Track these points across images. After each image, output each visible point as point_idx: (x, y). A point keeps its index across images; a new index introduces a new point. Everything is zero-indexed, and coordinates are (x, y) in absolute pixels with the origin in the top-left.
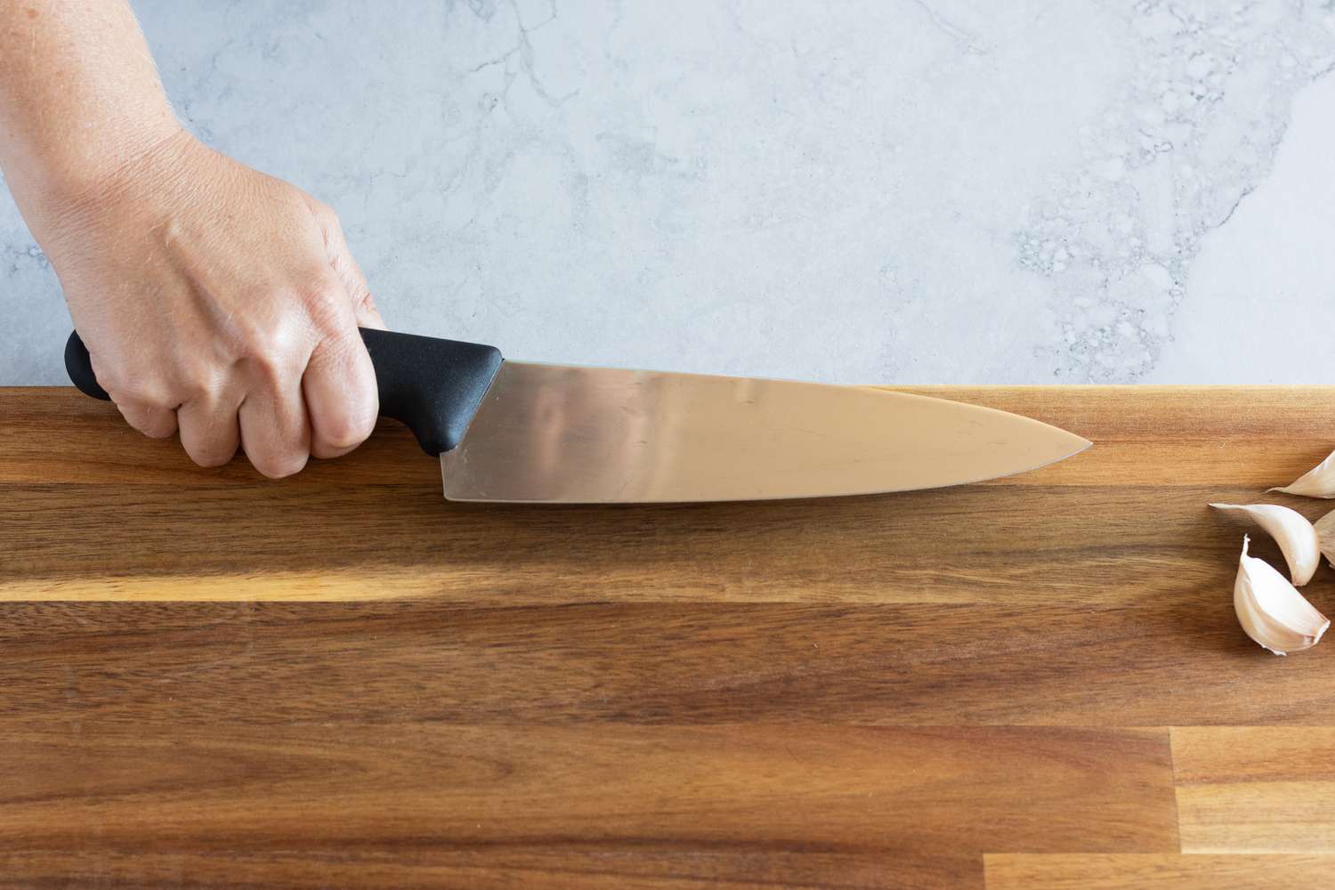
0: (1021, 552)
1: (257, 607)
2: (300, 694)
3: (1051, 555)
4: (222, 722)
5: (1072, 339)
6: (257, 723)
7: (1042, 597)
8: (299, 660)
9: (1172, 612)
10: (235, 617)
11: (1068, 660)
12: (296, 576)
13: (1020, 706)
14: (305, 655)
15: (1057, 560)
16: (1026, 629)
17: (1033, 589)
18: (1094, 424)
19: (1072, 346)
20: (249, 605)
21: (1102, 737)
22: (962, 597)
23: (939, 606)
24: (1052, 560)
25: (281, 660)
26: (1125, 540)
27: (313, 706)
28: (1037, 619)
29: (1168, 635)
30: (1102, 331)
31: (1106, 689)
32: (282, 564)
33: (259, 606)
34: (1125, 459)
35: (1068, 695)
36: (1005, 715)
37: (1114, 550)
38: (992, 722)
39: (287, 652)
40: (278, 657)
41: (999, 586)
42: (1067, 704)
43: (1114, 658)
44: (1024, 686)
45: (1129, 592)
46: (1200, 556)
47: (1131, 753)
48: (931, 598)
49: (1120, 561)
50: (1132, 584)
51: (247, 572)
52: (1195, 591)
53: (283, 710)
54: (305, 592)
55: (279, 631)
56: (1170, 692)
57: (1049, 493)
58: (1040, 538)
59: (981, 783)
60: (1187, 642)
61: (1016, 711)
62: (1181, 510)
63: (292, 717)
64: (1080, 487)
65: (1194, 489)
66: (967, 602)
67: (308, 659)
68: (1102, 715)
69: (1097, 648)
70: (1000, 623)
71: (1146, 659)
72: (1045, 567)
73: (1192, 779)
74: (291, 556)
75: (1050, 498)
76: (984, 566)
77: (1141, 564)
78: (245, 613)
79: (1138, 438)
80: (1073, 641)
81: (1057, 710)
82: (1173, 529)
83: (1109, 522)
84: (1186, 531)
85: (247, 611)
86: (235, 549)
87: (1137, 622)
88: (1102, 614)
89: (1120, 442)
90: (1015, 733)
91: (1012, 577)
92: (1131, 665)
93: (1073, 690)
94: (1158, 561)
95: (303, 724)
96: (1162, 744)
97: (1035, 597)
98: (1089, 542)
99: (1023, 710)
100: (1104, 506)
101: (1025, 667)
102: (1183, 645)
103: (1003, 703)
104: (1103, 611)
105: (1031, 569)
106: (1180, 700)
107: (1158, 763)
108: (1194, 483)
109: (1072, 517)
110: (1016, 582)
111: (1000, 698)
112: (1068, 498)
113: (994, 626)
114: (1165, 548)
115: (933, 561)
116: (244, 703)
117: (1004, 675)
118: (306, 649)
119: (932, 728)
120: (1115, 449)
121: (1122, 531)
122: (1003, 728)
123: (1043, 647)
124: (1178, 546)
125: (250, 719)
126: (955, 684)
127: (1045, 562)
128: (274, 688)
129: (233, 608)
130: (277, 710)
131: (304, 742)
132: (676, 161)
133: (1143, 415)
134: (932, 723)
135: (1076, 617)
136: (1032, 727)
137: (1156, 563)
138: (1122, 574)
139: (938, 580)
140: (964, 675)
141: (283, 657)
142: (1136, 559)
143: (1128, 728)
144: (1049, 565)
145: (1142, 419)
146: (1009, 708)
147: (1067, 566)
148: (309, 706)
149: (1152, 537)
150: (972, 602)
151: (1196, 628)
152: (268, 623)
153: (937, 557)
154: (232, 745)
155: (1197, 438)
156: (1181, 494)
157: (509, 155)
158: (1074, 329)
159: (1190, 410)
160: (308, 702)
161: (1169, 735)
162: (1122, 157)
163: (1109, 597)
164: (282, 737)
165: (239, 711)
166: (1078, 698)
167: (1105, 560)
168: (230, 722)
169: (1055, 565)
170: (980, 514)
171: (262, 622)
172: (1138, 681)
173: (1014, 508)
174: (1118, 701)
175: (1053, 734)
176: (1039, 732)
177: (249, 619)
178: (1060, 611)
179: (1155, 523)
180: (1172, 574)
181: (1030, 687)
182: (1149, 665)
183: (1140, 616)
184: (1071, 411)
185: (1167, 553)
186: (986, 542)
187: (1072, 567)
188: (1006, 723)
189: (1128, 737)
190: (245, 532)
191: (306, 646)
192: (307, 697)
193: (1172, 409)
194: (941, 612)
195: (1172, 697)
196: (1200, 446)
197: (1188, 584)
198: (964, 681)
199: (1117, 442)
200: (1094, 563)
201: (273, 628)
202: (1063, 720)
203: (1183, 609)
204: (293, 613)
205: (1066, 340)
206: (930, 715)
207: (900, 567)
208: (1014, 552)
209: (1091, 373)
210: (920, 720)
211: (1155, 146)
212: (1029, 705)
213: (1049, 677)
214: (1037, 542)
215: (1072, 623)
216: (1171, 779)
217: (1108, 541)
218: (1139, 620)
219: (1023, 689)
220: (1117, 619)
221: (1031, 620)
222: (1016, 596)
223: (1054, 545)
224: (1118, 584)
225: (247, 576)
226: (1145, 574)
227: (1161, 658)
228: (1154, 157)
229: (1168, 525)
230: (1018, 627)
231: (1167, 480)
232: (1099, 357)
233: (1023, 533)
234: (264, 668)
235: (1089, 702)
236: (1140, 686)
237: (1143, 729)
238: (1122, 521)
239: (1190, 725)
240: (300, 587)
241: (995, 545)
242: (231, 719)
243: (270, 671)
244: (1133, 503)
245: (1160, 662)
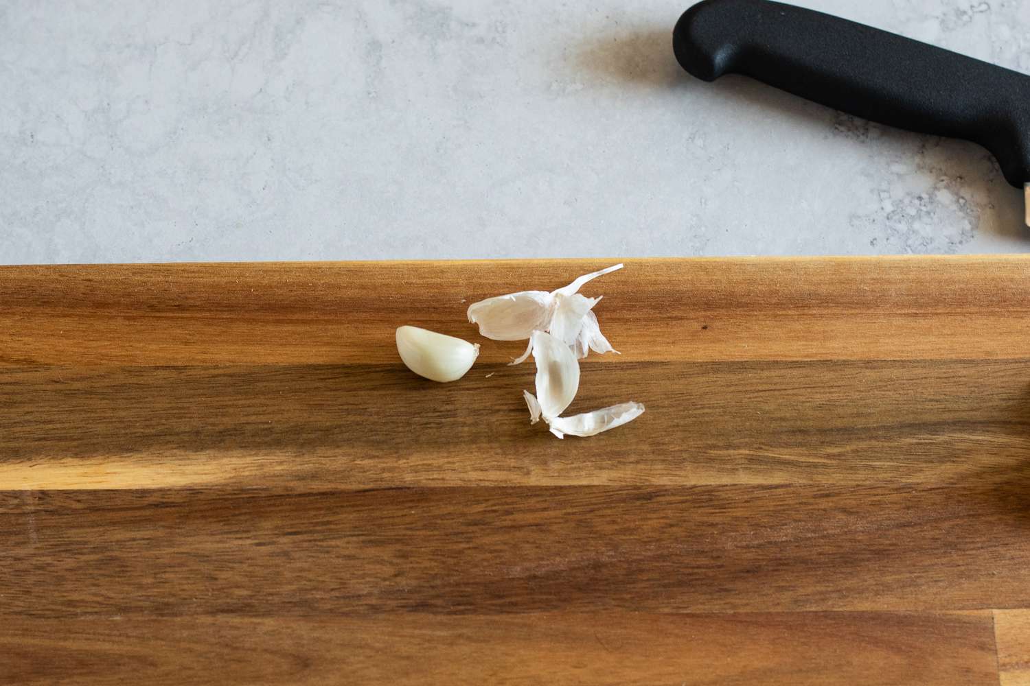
0: (838, 430)
1: (41, 495)
2: (86, 587)
3: (870, 433)
4: (7, 617)
5: (889, 207)
6: (40, 616)
7: (861, 477)
8: (85, 551)
9: (995, 490)
10: (18, 506)
11: (888, 542)
12: (81, 463)
13: (839, 591)
14: (92, 546)
15: (876, 438)
16: (844, 510)
17: (851, 468)
18: (912, 295)
19: (889, 214)
20: (33, 493)
21: (923, 621)
22: (778, 478)
23: (754, 487)
24: (871, 438)
25: (66, 551)
26: (946, 416)
27: (100, 599)
28: (855, 499)
29: (992, 514)
30: (920, 198)
31: (927, 571)
32: (66, 451)
33: (43, 495)
34: (945, 332)
35: (888, 579)
36: (823, 600)
37: (935, 427)
38: (810, 607)
39: (71, 543)
40: (62, 548)
41: (815, 466)
42: (888, 588)
43: (935, 539)
44: (843, 570)
45: (948, 470)
46: (1024, 432)
47: (954, 637)
48: (745, 478)
49: (941, 438)
50: (953, 462)
51: (30, 459)
52: (1018, 468)
53: (70, 603)
54: (89, 479)
55: (64, 520)
56: (993, 574)
57: (867, 368)
58: (858, 415)
59: (800, 671)
60: (1010, 522)
61: (834, 595)
62: (1003, 385)
63: (79, 611)
64: (898, 361)
65: (1016, 362)
66: (782, 482)
67: (95, 550)
68: (923, 598)
69: (918, 529)
70: (816, 504)
71: (968, 540)
72: (863, 445)
73: (1017, 663)
74: (75, 443)
75: (868, 374)
76: (800, 445)
77: (962, 441)
78: (29, 502)
79: (959, 310)
80: (893, 522)
81: (877, 593)
82: (995, 404)
83: (930, 397)
84: (1009, 407)
85: (30, 500)
86: (17, 435)
87: (959, 501)
88: (922, 493)
89: (940, 314)
90: (834, 619)
91: (829, 456)
92: (953, 546)
93: (894, 573)
94: (980, 438)
95: (90, 618)
96: (986, 628)
97: (854, 477)
98: (910, 418)
99: (842, 594)
100: (924, 381)
101: (842, 551)
102: (1007, 524)
103: (820, 588)
104: (923, 491)
105: (848, 448)
106: (1003, 582)
107: (982, 647)
108: (1016, 357)
109: (890, 393)
110: (833, 462)
111: (819, 582)
112: (887, 373)
113: (811, 507)
114: (987, 424)
115: (747, 440)
116: (27, 596)
117: (823, 559)
118: (91, 539)
119: (747, 614)
120: (934, 322)
121: (943, 406)
122: (822, 614)
123: (861, 529)
124: (999, 422)
125: (33, 613)
126: (771, 568)
127: (863, 439)
128: (60, 580)
129: (16, 498)
130: (62, 604)
131: (91, 636)
132: (474, 25)
133: (962, 286)
134: (748, 610)
135: (895, 497)
136: (851, 612)
137: (978, 440)
138: (942, 452)
139: (752, 460)
140: (780, 559)
141: (69, 549)
142: (957, 435)
143: (951, 612)
144: (867, 442)
145: (962, 289)
146: (827, 592)
147: (886, 444)
148: (95, 599)
149: (974, 413)
150: (787, 482)
151: (1019, 507)
152: (52, 513)
153: (751, 436)
154: (17, 640)
155: (1019, 309)
156: (1003, 367)
157: (299, 21)
158: (890, 197)
159: (1012, 280)
160: (95, 595)
161: (993, 618)
162: (937, 18)
163: (930, 476)
164: (69, 631)
165: (22, 604)
166: (898, 581)
167: (924, 438)
168: (15, 617)
169: (874, 443)
170: (795, 391)
171: (46, 511)
172: (961, 562)
173: (832, 384)
174: (941, 584)
175: (873, 619)
176: (859, 617)
177: (33, 508)
178: (879, 491)
179: (977, 398)
180: (995, 450)
181: (849, 570)
182: (972, 546)
183: (962, 495)
184: (889, 282)
185: (989, 429)
186: (803, 420)
187: (892, 444)
188: (824, 609)
189: (950, 621)
190: (28, 417)
191: (92, 536)
192: (94, 589)
193: (993, 279)
194: (757, 494)
195: (995, 579)
196: (1022, 318)
197: (1011, 461)
198: (780, 564)
199: (937, 314)
200: (915, 441)
201: (57, 517)
202: (886, 604)
203: (1006, 487)
204: (79, 501)
205: (882, 209)
206: (744, 601)
207: (714, 447)
208: (832, 430)
209: (910, 242)
210: (734, 606)
211: (972, 7)
212: (848, 589)
213: (868, 560)
214: (855, 419)
215: (891, 503)
216: (995, 664)
217: (928, 418)
218: (960, 498)
219: (842, 573)
220: (938, 499)
221: (849, 501)
222: (834, 475)
223: (872, 422)
224: (939, 462)
225: (30, 463)
226: (966, 451)
227: (984, 539)
228: (971, 17)
229: (990, 400)
230: (836, 509)
231: (987, 353)
232: (916, 225)
233: (840, 410)
234: (49, 560)
235: (910, 586)
236: (963, 568)
237: (966, 612)
238: (943, 396)
239: (1015, 607)
240: (85, 475)
241: (811, 423)
242: (16, 613)
243: (56, 562)
244: (953, 377)
245: (984, 542)
